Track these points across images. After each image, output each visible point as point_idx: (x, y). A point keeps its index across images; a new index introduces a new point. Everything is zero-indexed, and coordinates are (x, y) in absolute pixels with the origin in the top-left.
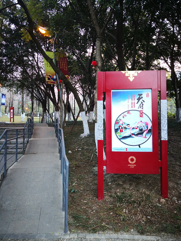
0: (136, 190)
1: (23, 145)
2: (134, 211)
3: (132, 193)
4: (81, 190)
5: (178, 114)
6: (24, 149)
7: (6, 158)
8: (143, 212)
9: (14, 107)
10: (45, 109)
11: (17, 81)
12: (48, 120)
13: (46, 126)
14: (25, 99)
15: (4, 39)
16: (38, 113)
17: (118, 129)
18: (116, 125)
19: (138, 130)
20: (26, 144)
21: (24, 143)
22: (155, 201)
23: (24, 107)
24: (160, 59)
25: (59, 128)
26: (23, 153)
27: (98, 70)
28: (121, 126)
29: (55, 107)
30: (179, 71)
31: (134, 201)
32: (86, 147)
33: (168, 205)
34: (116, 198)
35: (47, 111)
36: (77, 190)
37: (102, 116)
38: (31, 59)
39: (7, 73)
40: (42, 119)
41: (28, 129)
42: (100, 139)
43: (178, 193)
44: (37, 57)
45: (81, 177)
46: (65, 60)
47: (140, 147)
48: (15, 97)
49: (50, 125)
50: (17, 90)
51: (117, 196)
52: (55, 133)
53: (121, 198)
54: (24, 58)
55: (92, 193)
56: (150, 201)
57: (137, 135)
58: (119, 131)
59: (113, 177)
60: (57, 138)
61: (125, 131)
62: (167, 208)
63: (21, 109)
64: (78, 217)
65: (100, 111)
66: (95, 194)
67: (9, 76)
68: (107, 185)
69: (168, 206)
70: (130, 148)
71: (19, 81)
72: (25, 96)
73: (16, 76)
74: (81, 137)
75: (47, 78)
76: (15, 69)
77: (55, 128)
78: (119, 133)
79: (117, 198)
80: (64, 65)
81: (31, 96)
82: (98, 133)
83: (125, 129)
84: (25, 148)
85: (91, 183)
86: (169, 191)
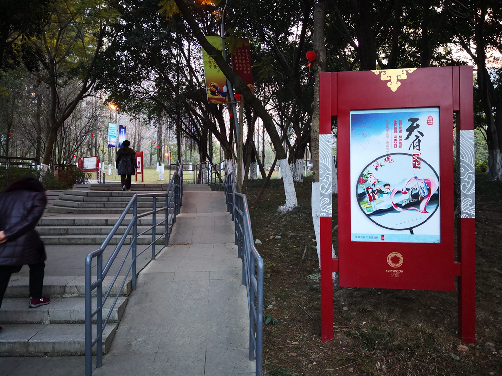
0: (403, 324)
1: (164, 227)
2: (400, 367)
3: (393, 330)
4: (285, 320)
5: (493, 163)
6: (166, 234)
7: (135, 252)
8: (420, 370)
9: (142, 152)
10: (205, 155)
11: (149, 99)
12: (212, 177)
13: (207, 190)
14: (163, 135)
15: (123, 15)
16: (191, 163)
17: (364, 194)
18: (360, 185)
19: (408, 196)
20: (170, 225)
21: (166, 223)
22: (446, 347)
23: (163, 152)
24: (451, 42)
25: (236, 193)
26: (165, 243)
27: (319, 70)
28: (371, 188)
29: (226, 150)
30: (496, 68)
31: (400, 347)
32: (291, 233)
33: (474, 358)
34: (359, 338)
35: (207, 160)
36: (276, 320)
37: (329, 167)
38: (176, 54)
39: (129, 83)
40: (199, 176)
41: (174, 195)
42: (325, 215)
43: (496, 333)
44: (187, 48)
45: (283, 294)
46: (245, 53)
47: (412, 233)
48: (143, 132)
49: (215, 186)
50: (149, 118)
51: (361, 335)
52: (227, 203)
53: (370, 339)
54: (162, 51)
55: (308, 326)
56: (435, 349)
57: (406, 207)
58: (367, 199)
59: (351, 295)
60: (231, 214)
61: (379, 198)
62: (474, 365)
63: (155, 157)
64: (280, 372)
65: (325, 156)
66: (315, 329)
67: (133, 89)
68: (340, 312)
69: (475, 360)
70: (390, 234)
71: (153, 98)
72: (163, 130)
73: (146, 90)
74: (281, 213)
75: (209, 92)
76: (144, 75)
77: (225, 193)
78: (368, 202)
79: (361, 339)
80: (242, 64)
81: (176, 130)
82: (321, 203)
83: (379, 194)
84: (169, 232)
85: (305, 305)
86: (477, 329)
